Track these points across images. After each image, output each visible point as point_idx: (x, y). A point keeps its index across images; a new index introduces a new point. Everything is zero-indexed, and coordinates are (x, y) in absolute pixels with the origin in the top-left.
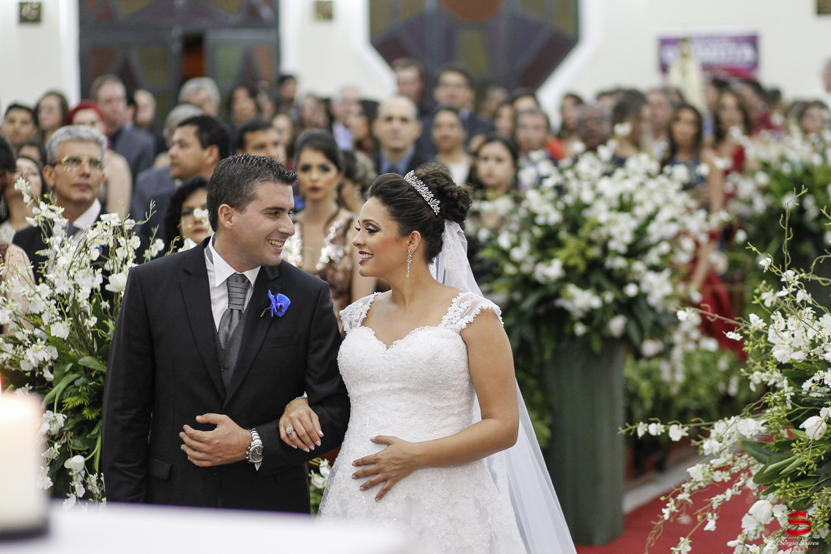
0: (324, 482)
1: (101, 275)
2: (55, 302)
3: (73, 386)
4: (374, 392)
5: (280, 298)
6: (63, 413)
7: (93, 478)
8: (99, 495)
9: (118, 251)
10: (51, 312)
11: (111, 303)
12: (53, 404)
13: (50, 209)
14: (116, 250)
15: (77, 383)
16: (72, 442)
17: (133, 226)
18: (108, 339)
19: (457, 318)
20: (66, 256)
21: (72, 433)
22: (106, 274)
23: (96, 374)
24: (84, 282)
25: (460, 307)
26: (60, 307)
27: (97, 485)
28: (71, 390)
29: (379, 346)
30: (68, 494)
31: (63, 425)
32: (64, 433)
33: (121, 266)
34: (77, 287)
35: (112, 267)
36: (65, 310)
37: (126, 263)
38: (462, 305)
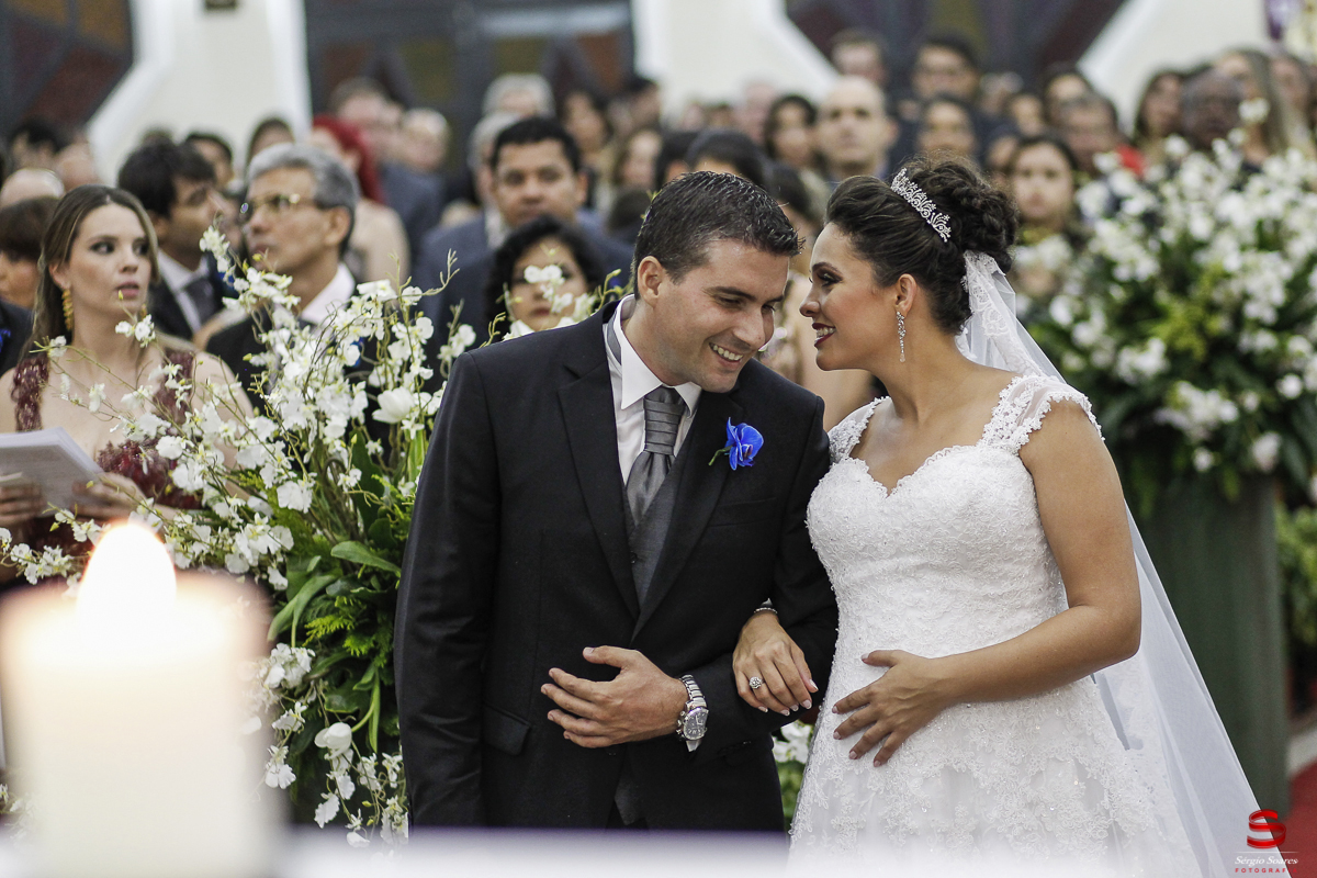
0: (789, 751)
1: (364, 393)
2: (284, 445)
3: (324, 596)
4: (872, 578)
5: (747, 432)
6: (307, 648)
7: (369, 763)
8: (382, 794)
9: (394, 349)
10: (276, 464)
11: (385, 444)
12: (289, 631)
13: (265, 280)
14: (390, 348)
15: (331, 591)
16: (326, 699)
17: (418, 298)
18: (383, 508)
19: (1010, 426)
20: (299, 362)
21: (326, 683)
22: (373, 391)
23: (363, 574)
24: (334, 407)
25: (1014, 405)
26: (292, 453)
27: (377, 776)
28: (321, 604)
29: (875, 490)
30: (323, 795)
31: (308, 670)
32: (312, 683)
33: (400, 375)
34: (322, 417)
35: (383, 380)
36: (302, 459)
37: (408, 371)
38: (1017, 400)
